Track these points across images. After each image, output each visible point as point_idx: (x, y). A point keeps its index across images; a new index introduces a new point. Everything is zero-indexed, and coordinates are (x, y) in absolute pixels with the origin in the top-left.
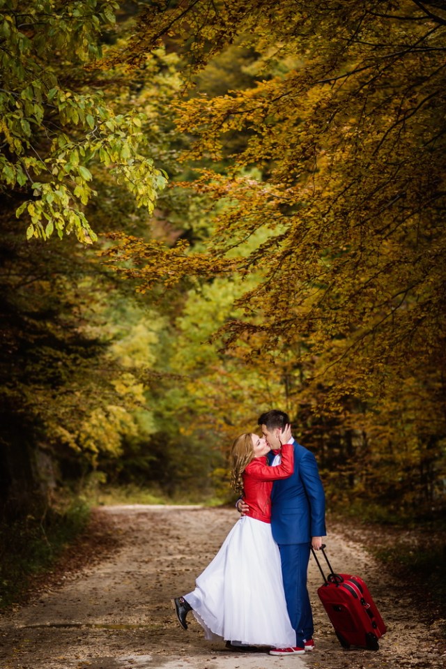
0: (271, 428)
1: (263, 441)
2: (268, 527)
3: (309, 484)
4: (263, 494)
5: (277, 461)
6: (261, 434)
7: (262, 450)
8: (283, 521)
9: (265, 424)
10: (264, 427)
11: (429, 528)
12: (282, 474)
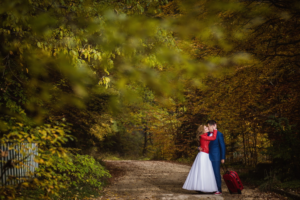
0: (211, 125)
1: (207, 128)
2: (208, 155)
3: (221, 143)
4: (206, 144)
5: (211, 135)
6: (207, 126)
7: (207, 131)
8: (213, 154)
9: (209, 123)
10: (209, 124)
11: (236, 168)
12: (213, 139)
